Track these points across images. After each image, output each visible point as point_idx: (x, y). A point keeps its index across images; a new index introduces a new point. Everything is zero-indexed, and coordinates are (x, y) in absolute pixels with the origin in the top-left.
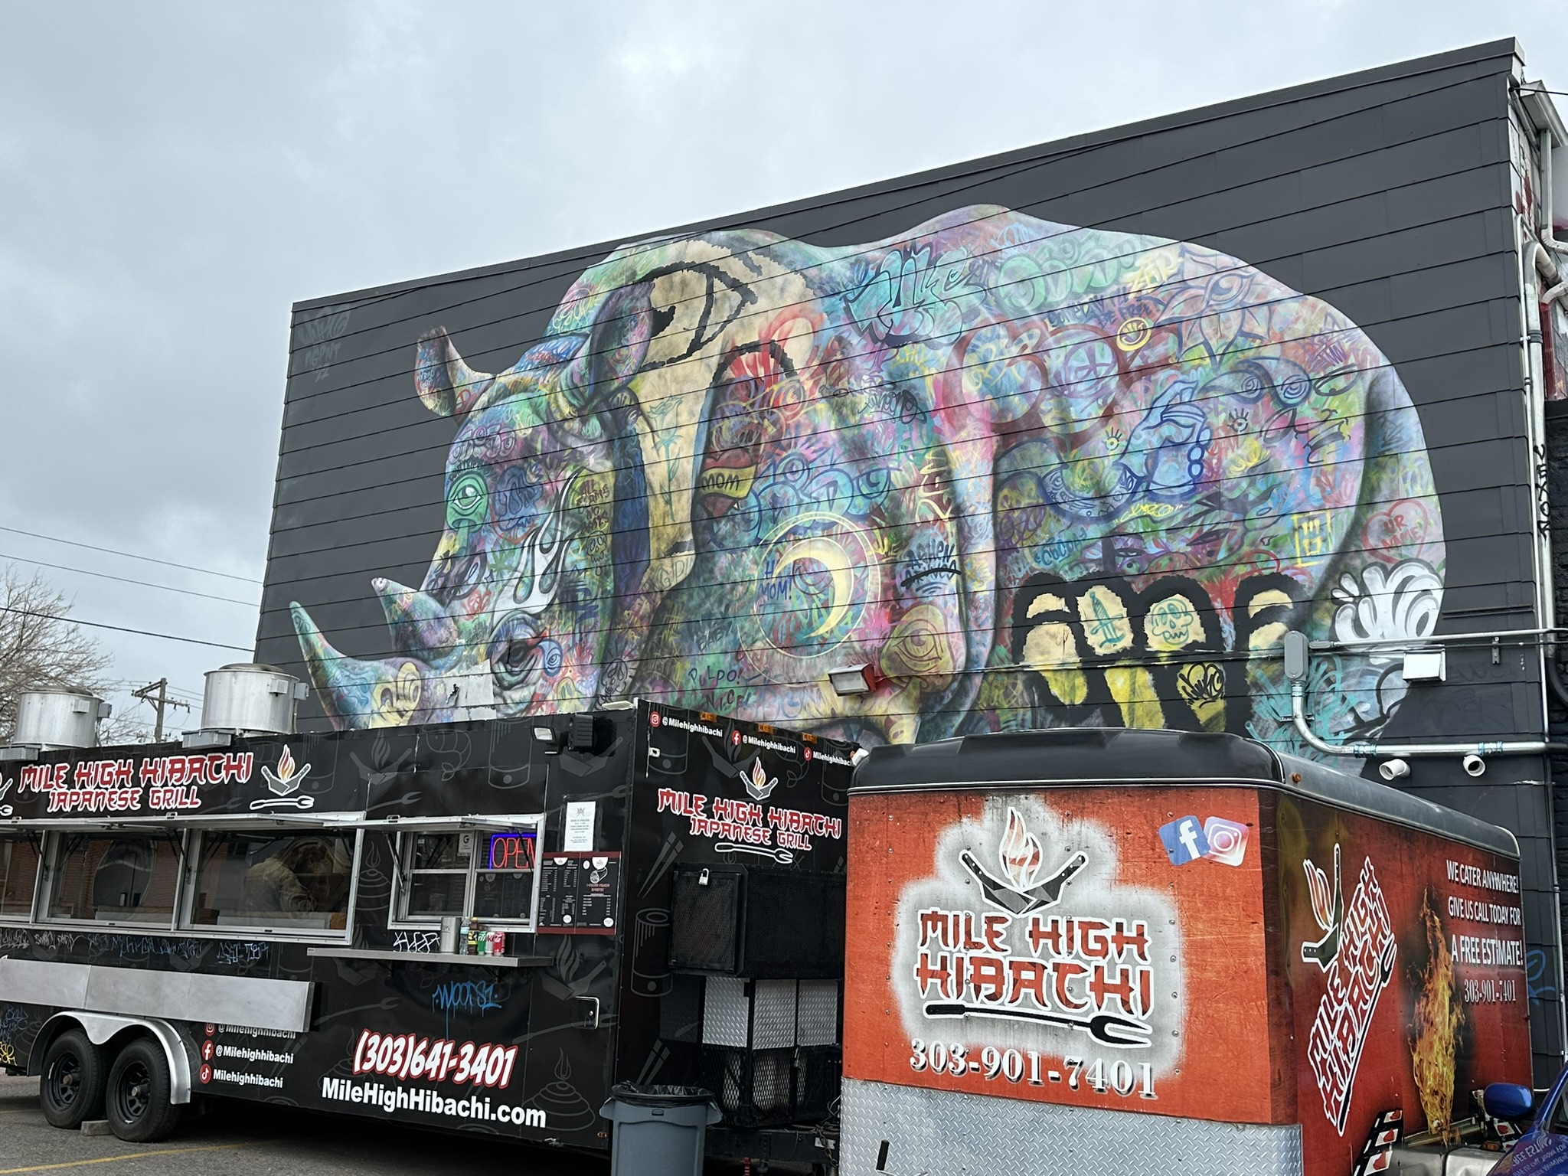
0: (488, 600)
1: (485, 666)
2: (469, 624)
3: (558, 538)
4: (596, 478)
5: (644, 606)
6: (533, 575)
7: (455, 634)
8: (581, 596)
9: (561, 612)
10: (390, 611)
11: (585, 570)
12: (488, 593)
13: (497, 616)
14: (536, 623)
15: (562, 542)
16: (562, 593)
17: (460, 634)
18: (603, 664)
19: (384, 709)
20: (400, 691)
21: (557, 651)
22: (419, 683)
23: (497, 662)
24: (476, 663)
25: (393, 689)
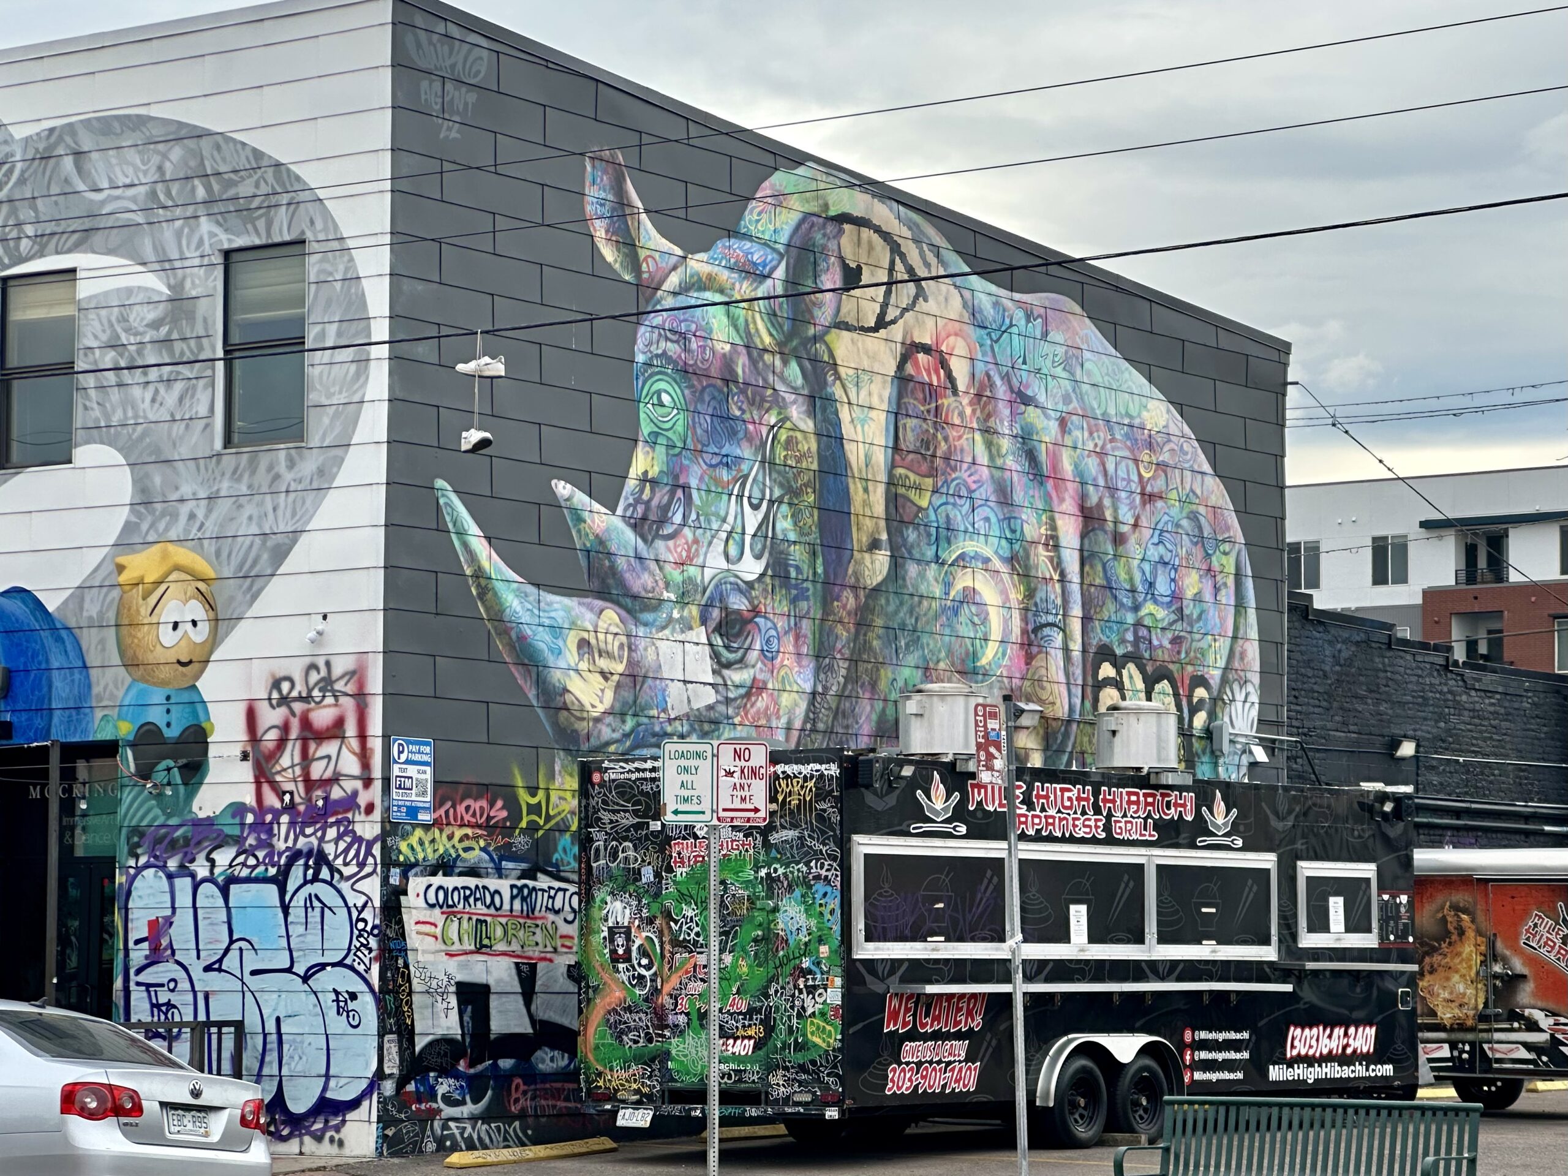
0: (697, 550)
1: (700, 634)
2: (676, 575)
3: (768, 497)
4: (799, 435)
5: (850, 600)
6: (743, 533)
7: (661, 584)
8: (793, 574)
9: (773, 586)
10: (579, 531)
11: (795, 542)
12: (696, 541)
13: (708, 573)
14: (750, 594)
15: (771, 502)
16: (774, 563)
17: (667, 585)
18: (817, 657)
19: (583, 666)
20: (602, 645)
21: (773, 633)
22: (624, 639)
23: (713, 632)
24: (691, 628)
25: (593, 641)
